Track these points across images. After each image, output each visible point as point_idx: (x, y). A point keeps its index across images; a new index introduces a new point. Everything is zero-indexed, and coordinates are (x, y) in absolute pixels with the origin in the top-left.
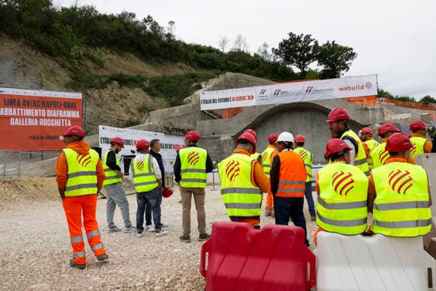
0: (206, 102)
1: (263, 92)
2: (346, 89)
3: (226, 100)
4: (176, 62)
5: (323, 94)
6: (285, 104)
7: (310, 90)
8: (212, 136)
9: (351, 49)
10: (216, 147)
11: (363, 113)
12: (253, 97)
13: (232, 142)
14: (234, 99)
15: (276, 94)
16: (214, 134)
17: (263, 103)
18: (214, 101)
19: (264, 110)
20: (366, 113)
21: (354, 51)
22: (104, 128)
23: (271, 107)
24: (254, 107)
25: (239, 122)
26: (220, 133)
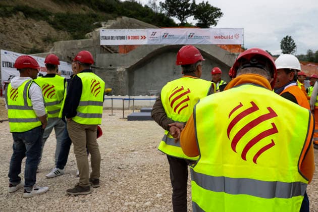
0: (105, 38)
1: (154, 34)
2: (219, 37)
3: (123, 38)
4: (80, 4)
5: (202, 40)
6: (171, 46)
7: (192, 36)
8: (109, 67)
9: (220, 9)
10: (112, 77)
11: (231, 57)
12: (145, 38)
13: (126, 73)
14: (129, 38)
15: (165, 36)
16: (111, 66)
17: (153, 43)
18: (112, 38)
19: (154, 49)
20: (233, 58)
21: (221, 11)
22: (6, 53)
23: (160, 47)
24: (146, 45)
25: (133, 57)
26: (116, 65)
